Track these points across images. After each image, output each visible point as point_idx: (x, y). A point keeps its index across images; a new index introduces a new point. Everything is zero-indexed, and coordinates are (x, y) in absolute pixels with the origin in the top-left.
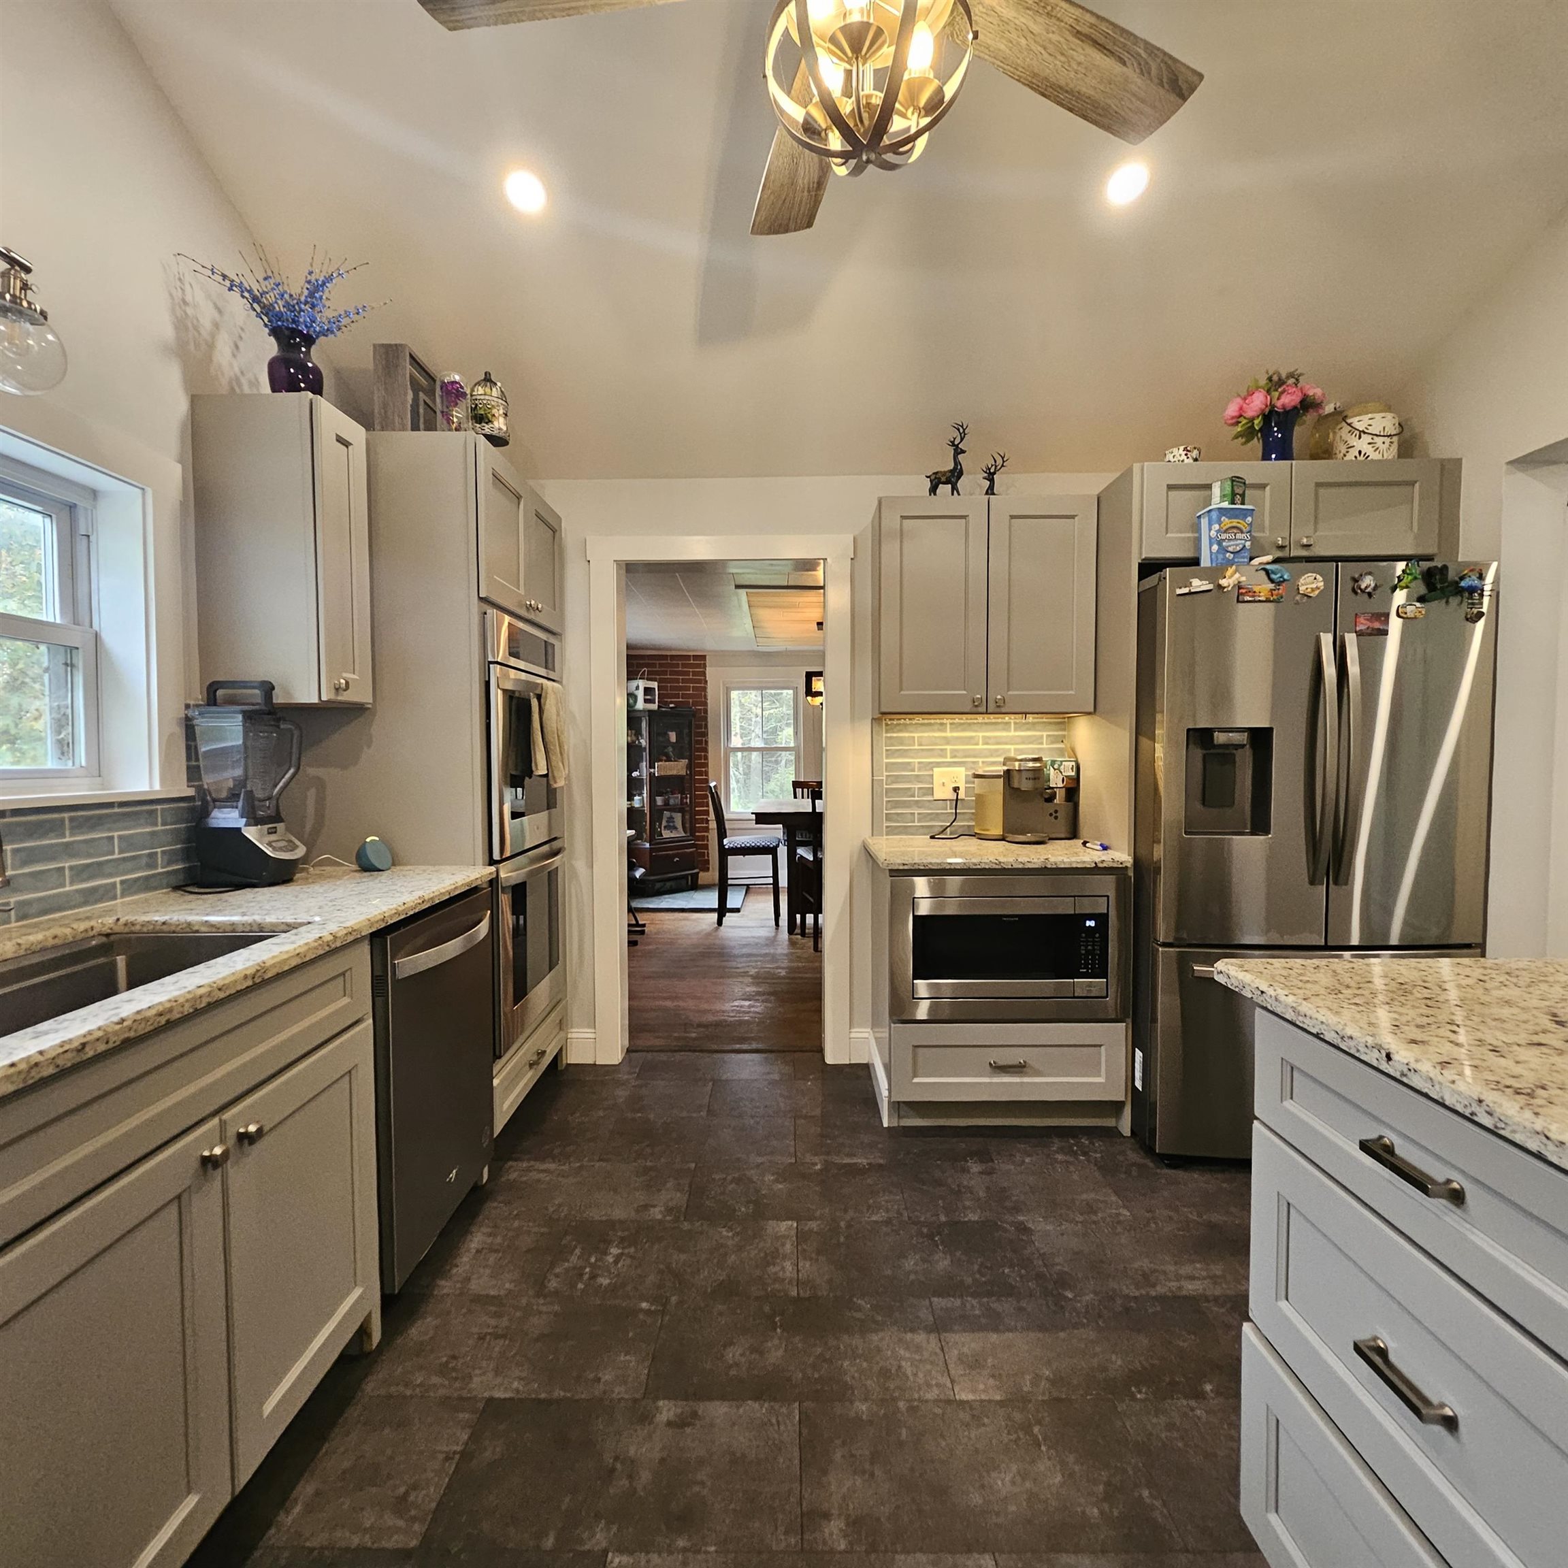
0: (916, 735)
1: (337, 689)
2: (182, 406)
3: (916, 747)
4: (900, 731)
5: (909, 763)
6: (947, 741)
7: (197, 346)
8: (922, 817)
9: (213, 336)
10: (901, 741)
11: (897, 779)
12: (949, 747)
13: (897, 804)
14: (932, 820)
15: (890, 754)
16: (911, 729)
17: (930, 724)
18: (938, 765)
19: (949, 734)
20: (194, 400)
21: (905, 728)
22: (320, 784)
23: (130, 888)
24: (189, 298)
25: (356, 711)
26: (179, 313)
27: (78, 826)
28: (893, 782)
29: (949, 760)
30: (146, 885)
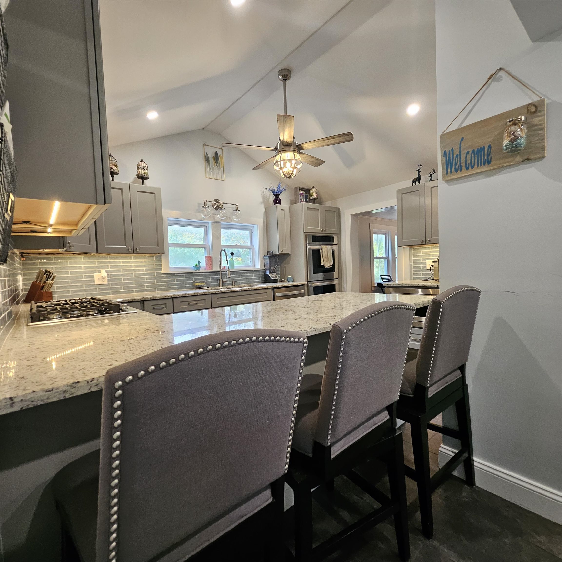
0: (421, 251)
1: (282, 252)
2: (264, 210)
3: (422, 254)
4: (417, 250)
5: (420, 259)
6: (431, 252)
7: (266, 200)
8: (423, 274)
9: (269, 197)
10: (417, 253)
11: (416, 264)
12: (431, 254)
13: (416, 271)
14: (426, 275)
15: (414, 256)
16: (420, 249)
17: (425, 248)
18: (428, 259)
19: (431, 250)
20: (266, 209)
21: (418, 249)
22: (285, 267)
23: (255, 282)
24: (265, 193)
25: (288, 255)
26: (263, 196)
27: (248, 273)
28: (415, 265)
29: (431, 257)
30: (258, 282)
